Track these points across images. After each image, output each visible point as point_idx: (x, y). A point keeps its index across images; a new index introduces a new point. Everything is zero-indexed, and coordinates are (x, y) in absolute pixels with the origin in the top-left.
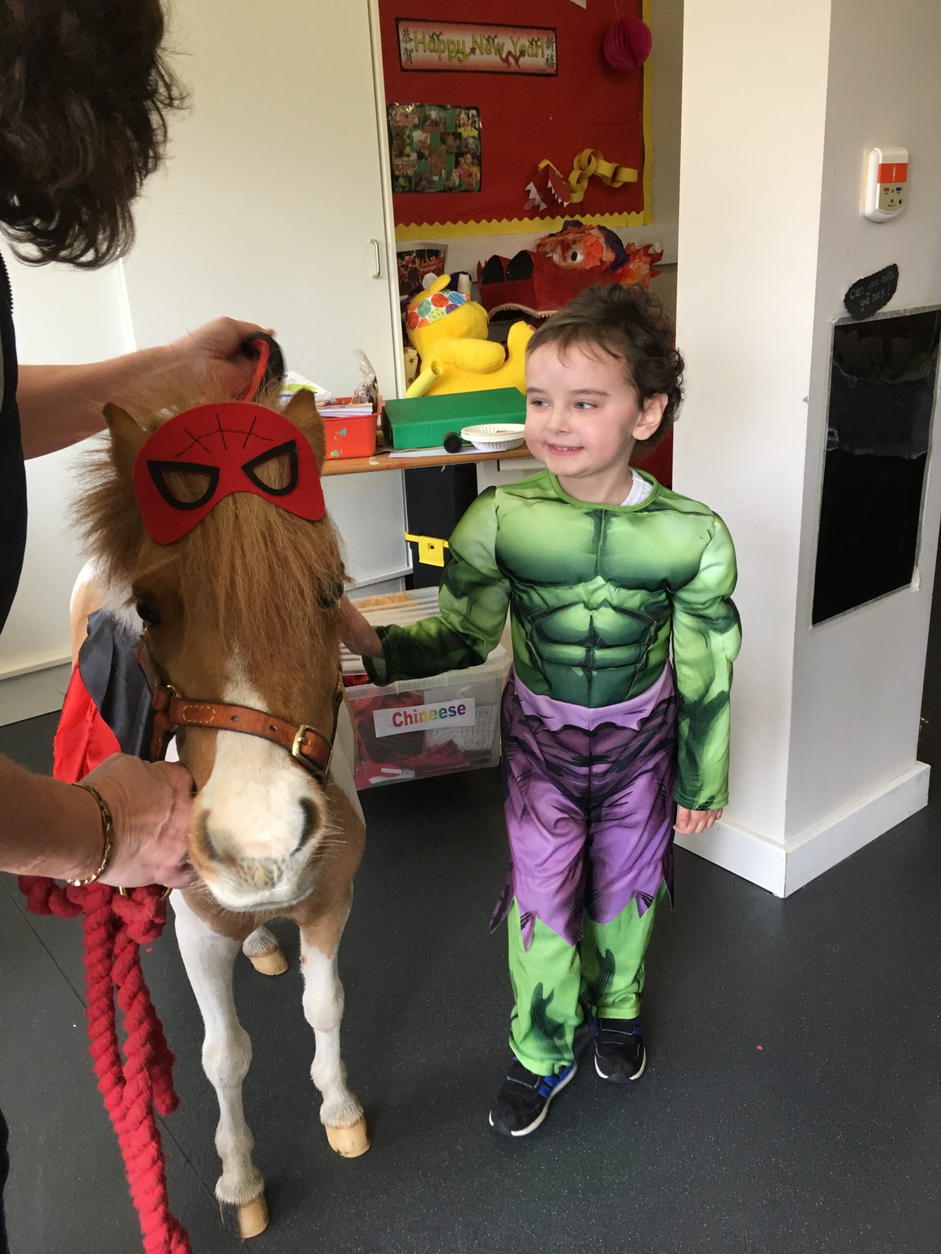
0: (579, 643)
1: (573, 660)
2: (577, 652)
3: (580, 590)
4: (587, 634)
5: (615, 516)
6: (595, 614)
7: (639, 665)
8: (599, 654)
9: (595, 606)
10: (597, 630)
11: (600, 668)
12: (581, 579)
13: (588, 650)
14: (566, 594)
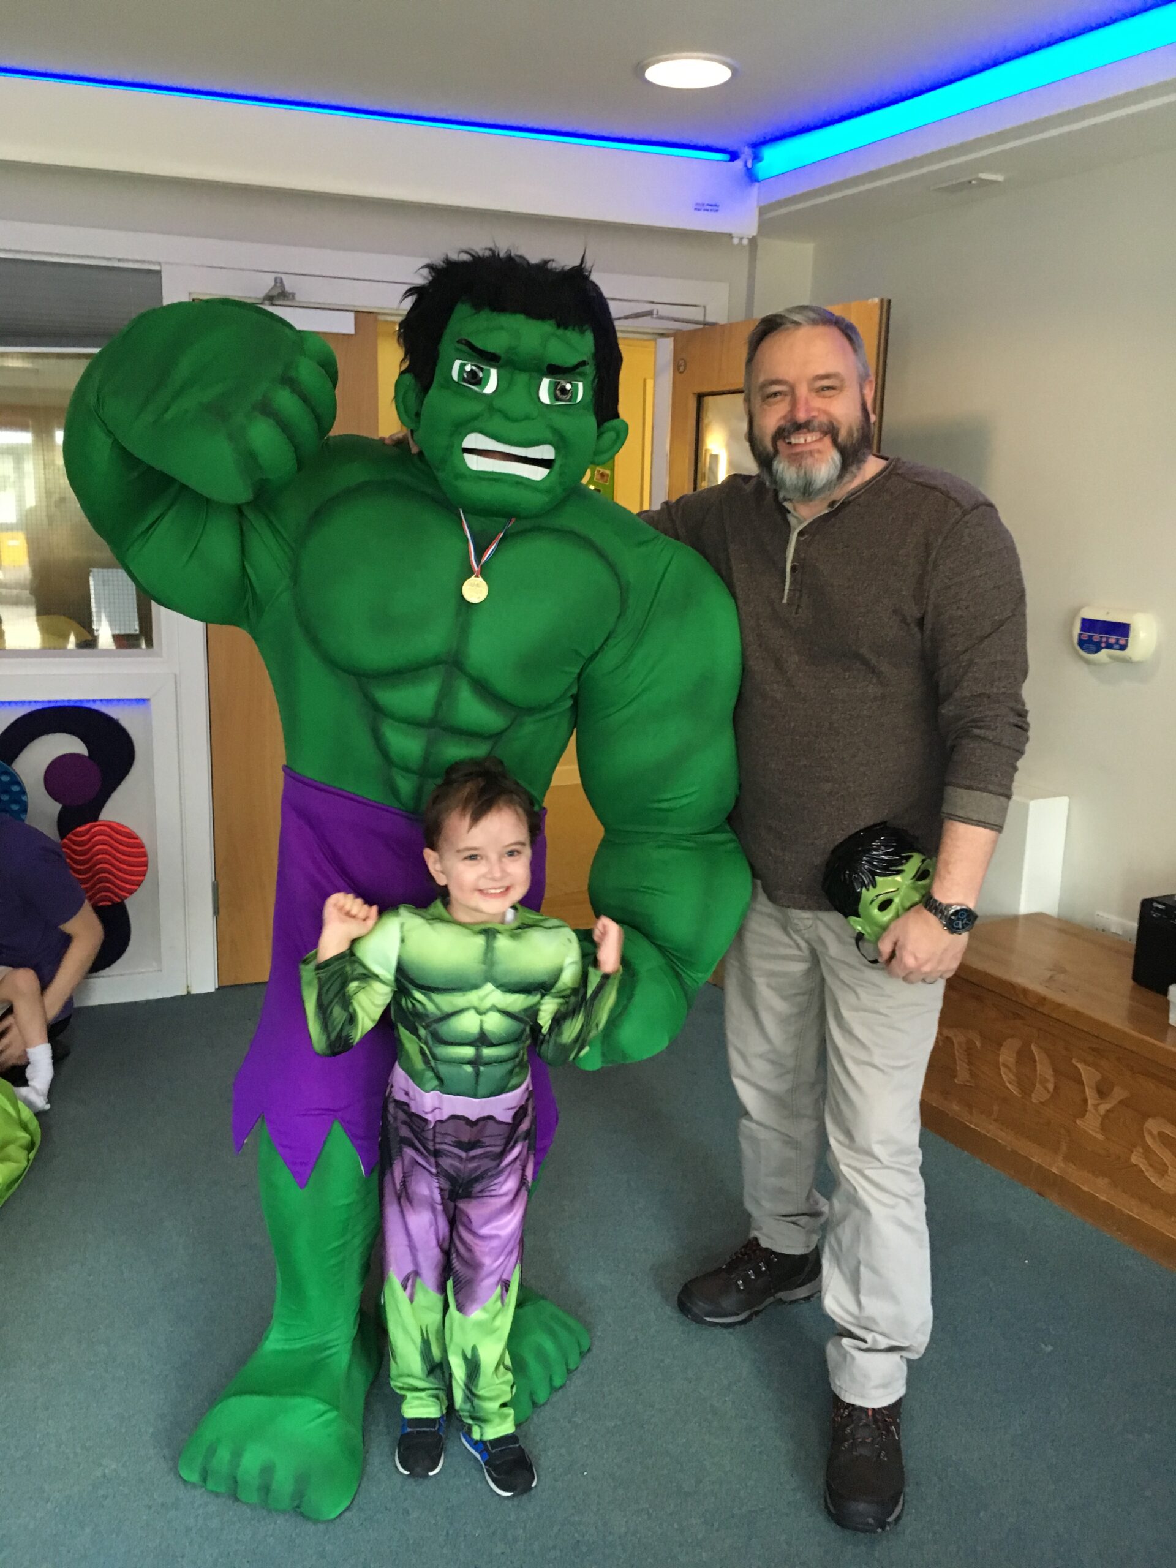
0: (470, 1044)
1: (463, 1058)
2: (468, 1052)
3: (472, 998)
4: (477, 1036)
5: (500, 933)
6: (484, 1017)
7: (517, 1060)
8: (487, 1052)
9: (484, 1011)
10: (486, 1032)
11: (487, 1064)
12: (475, 987)
13: (477, 1049)
14: (458, 1000)
